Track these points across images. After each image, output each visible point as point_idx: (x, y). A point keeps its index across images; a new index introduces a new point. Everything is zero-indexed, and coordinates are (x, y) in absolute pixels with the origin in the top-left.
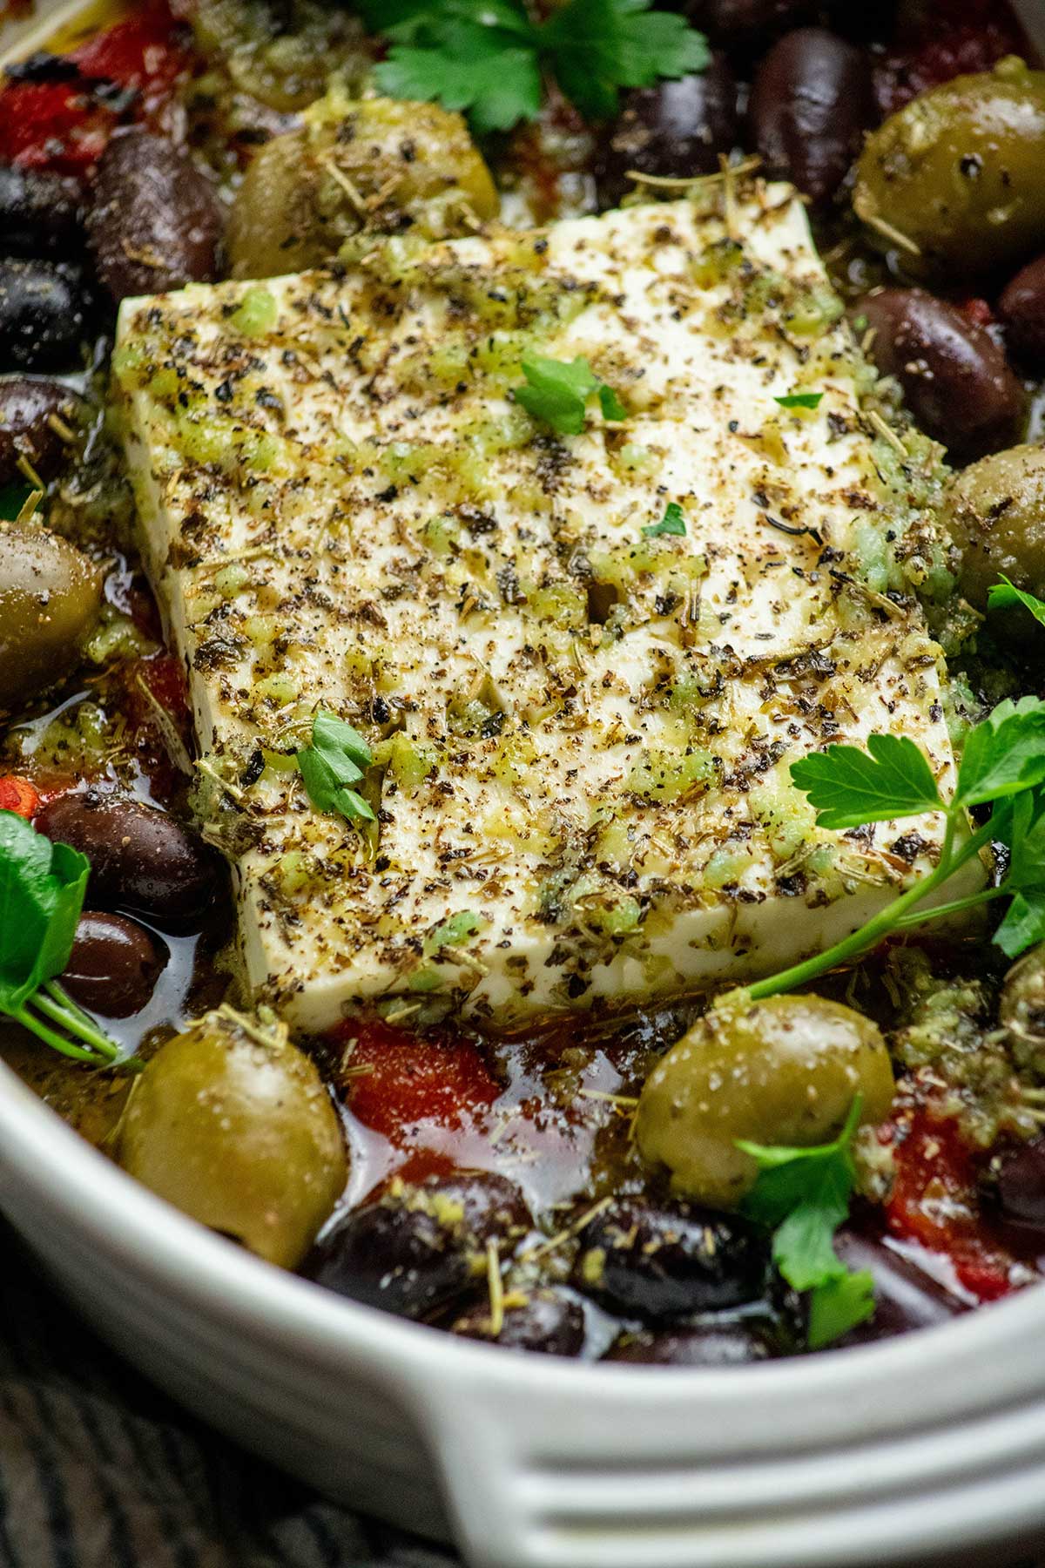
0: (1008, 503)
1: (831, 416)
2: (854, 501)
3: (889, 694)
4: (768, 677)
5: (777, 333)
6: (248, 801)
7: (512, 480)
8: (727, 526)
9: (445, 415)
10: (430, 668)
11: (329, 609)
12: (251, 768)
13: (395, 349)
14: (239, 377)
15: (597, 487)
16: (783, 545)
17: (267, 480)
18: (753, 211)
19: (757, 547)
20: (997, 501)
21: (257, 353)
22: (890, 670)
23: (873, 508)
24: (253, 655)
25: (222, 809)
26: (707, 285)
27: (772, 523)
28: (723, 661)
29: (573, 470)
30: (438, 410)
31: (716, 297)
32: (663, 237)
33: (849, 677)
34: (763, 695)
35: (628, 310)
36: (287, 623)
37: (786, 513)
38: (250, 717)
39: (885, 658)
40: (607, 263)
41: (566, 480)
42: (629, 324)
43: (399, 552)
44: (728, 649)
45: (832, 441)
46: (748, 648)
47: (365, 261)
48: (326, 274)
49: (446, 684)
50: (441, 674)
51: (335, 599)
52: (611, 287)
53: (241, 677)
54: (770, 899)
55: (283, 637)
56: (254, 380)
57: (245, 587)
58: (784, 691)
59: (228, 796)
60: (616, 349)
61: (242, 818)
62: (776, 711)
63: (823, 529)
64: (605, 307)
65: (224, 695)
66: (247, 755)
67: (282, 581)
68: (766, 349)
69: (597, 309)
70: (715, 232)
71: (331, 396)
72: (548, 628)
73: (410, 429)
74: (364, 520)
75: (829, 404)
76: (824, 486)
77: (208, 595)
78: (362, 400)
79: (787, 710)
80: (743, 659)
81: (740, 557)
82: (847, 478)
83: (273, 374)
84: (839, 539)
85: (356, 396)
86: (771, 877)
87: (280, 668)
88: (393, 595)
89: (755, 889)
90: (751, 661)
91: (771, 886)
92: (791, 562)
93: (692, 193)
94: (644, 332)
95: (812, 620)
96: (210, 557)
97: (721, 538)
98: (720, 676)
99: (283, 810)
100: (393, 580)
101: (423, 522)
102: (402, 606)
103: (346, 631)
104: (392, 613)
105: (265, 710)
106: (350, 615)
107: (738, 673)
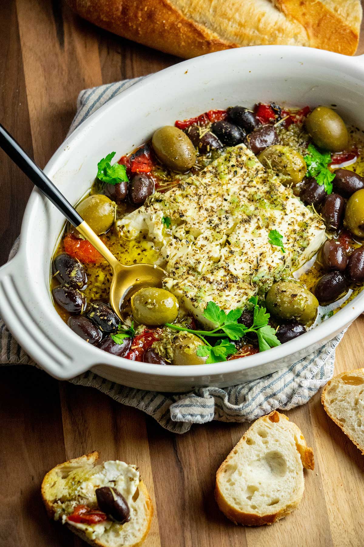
0: (285, 291)
1: (284, 256)
2: (270, 268)
3: (238, 293)
4: (228, 274)
5: (295, 240)
6: (152, 203)
7: (240, 217)
8: (253, 253)
9: (247, 201)
11: (199, 201)
12: (159, 200)
13: (255, 187)
14: (237, 167)
15: (247, 230)
16: (255, 262)
17: (218, 179)
18: (317, 225)
19: (252, 259)
20: (284, 290)
21: (244, 167)
22: (242, 291)
23: (269, 271)
24: (183, 193)
26: (299, 226)
27: (257, 258)
28: (226, 266)
29: (248, 225)
30: (247, 199)
31: (297, 228)
32: (303, 215)
33: (236, 286)
34: (224, 276)
35: (285, 217)
36: (192, 195)
37: (261, 260)
39: (243, 289)
40: (293, 209)
41: (245, 224)
42: (283, 218)
43: (216, 207)
44: (229, 265)
45: (279, 259)
46: (231, 268)
47: (269, 174)
48: (264, 170)
49: (193, 226)
50: (194, 224)
51: (201, 200)
52: (288, 212)
53: (178, 192)
54: (188, 299)
55: (189, 196)
56: (238, 169)
57: (196, 186)
58: (227, 278)
60: (275, 219)
61: (149, 203)
63: (260, 267)
64: (283, 213)
65: (174, 191)
66: (161, 199)
67: (201, 191)
68: (291, 240)
69: (282, 212)
70: (309, 222)
71: (241, 182)
73: (241, 197)
74: (220, 199)
75: (286, 254)
76: (270, 263)
77: (192, 181)
78: (243, 187)
79: (224, 280)
82: (274, 265)
83: (241, 172)
84: (261, 270)
85: (243, 186)
86: (192, 296)
87: (183, 198)
88: (207, 210)
90: (229, 270)
92: (252, 266)
93: (315, 214)
94: (283, 221)
95: (243, 274)
96: (200, 178)
97: (249, 253)
98: (223, 267)
99: (154, 209)
100: (210, 209)
101: (223, 208)
102: (205, 213)
103: (196, 205)
104: (203, 211)
105: (172, 198)
106: (199, 204)
107: (225, 269)
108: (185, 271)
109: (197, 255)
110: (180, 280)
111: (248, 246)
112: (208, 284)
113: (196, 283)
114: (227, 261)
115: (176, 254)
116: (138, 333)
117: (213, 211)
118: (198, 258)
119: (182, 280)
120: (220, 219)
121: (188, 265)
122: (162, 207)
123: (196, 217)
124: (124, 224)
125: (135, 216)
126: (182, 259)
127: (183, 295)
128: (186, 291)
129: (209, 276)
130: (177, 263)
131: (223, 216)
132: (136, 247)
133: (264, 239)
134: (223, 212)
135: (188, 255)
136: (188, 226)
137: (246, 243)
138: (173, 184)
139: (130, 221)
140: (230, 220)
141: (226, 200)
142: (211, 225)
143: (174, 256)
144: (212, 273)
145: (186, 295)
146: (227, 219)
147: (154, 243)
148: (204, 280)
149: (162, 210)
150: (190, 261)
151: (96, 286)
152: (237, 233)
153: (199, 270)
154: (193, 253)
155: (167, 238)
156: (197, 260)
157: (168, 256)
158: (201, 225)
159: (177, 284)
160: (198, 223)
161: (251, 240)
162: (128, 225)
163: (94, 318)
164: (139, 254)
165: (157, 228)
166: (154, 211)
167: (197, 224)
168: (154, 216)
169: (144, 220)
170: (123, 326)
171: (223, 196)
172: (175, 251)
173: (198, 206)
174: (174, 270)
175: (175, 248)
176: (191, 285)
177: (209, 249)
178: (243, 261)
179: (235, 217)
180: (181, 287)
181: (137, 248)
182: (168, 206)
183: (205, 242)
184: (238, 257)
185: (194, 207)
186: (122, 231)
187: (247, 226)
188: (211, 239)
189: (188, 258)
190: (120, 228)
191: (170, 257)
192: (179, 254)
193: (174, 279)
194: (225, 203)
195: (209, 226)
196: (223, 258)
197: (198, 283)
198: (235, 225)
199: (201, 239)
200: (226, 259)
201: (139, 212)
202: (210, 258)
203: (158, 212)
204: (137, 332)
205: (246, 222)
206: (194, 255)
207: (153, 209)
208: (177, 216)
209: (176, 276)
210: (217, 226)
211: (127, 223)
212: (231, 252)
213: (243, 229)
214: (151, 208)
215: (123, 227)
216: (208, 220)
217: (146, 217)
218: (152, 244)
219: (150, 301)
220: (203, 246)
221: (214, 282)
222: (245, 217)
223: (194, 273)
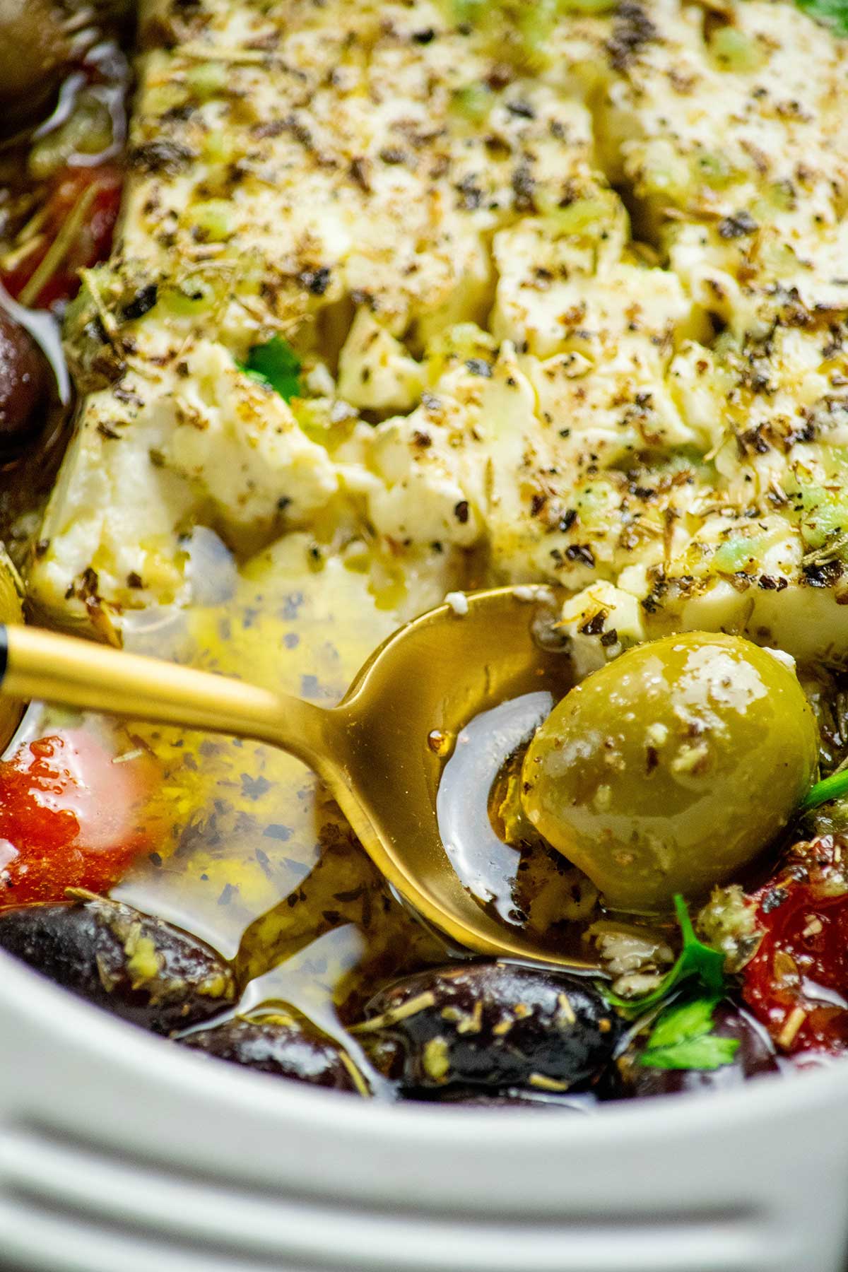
4: (835, 330)
6: (120, 339)
7: (580, 51)
8: (825, 145)
10: (402, 261)
11: (309, 149)
12: (137, 302)
15: (681, 75)
24: (201, 173)
25: (85, 334)
28: (786, 306)
29: (658, 49)
36: (252, 149)
38: (168, 241)
41: (645, 59)
43: (416, 112)
44: (794, 292)
46: (818, 294)
49: (413, 284)
50: (413, 269)
51: (322, 139)
53: (178, 194)
54: (792, 588)
55: (243, 164)
59: (98, 321)
61: (104, 351)
62: (836, 372)
65: (149, 207)
66: (142, 285)
67: (267, 99)
72: (562, 246)
74: (390, 57)
77: (174, 89)
80: (810, 305)
81: (834, 185)
86: (797, 563)
87: (228, 197)
88: (391, 159)
89: (776, 574)
90: (819, 310)
91: (796, 573)
96: (193, 45)
97: (815, 160)
98: (778, 322)
99: (162, 362)
100: (399, 140)
101: (457, 83)
102: (397, 176)
103: (321, 181)
104: (383, 180)
105: (185, 239)
106: (333, 164)
107: (799, 322)
108: (615, 498)
109: (594, 379)
110: (652, 553)
111: (769, 138)
112: (801, 453)
113: (741, 494)
114: (764, 281)
115: (489, 465)
116: (743, 947)
117: (429, 139)
118: (613, 389)
119: (660, 547)
120: (496, 146)
121: (604, 459)
122: (185, 323)
123: (385, 234)
124: (87, 561)
125: (102, 473)
126: (543, 460)
127: (743, 598)
128: (739, 565)
129: (758, 414)
130: (538, 504)
131: (498, 120)
132: (237, 626)
133: (805, 46)
134: (481, 100)
135: (548, 419)
136: (387, 303)
137: (749, 133)
138: (69, 206)
139: (96, 525)
140: (547, 105)
141: (425, 38)
142: (494, 206)
143: (489, 482)
144: (761, 387)
145: (766, 583)
146: (526, 114)
147: (302, 527)
148: (760, 450)
149: (198, 333)
150: (595, 434)
151: (276, 943)
152: (651, 126)
153: (681, 433)
154: (562, 389)
155: (349, 449)
156: (617, 402)
157: (462, 511)
158: (444, 249)
159: (660, 581)
160: (420, 249)
161: (754, 102)
162: (104, 552)
163: (464, 1073)
164: (291, 641)
165: (270, 432)
166: (168, 376)
167: (425, 260)
168: (190, 398)
169: (157, 460)
170: (621, 987)
171: (387, 31)
172: (473, 457)
173: (340, 176)
174: (562, 543)
175: (456, 442)
176: (724, 523)
177: (617, 305)
178: (830, 216)
179: (555, 73)
180: (699, 568)
181: (247, 624)
182: (206, 289)
183: (562, 297)
184: (785, 222)
185: (324, 196)
186: (104, 607)
187: (656, 57)
188: (574, 257)
189: (565, 434)
190: (83, 597)
191: (478, 502)
192: (506, 453)
193: (613, 577)
194: (439, 55)
195: (484, 219)
196: (729, 283)
197: (750, 491)
198: (598, 102)
199: (528, 299)
200: (744, 276)
201: (107, 433)
202: (667, 340)
203: (195, 362)
204: (730, 946)
205: (632, 43)
206: (581, 395)
207: (152, 369)
208: (294, 298)
209: (604, 552)
210: (520, 184)
211: (93, 542)
212: (736, 227)
213: (656, 87)
214: (141, 374)
215: (90, 577)
216: (448, 197)
217: (154, 437)
218: (300, 543)
219: (659, 733)
220: (573, 320)
221: (822, 415)
222: (603, 30)
223: (671, 471)
